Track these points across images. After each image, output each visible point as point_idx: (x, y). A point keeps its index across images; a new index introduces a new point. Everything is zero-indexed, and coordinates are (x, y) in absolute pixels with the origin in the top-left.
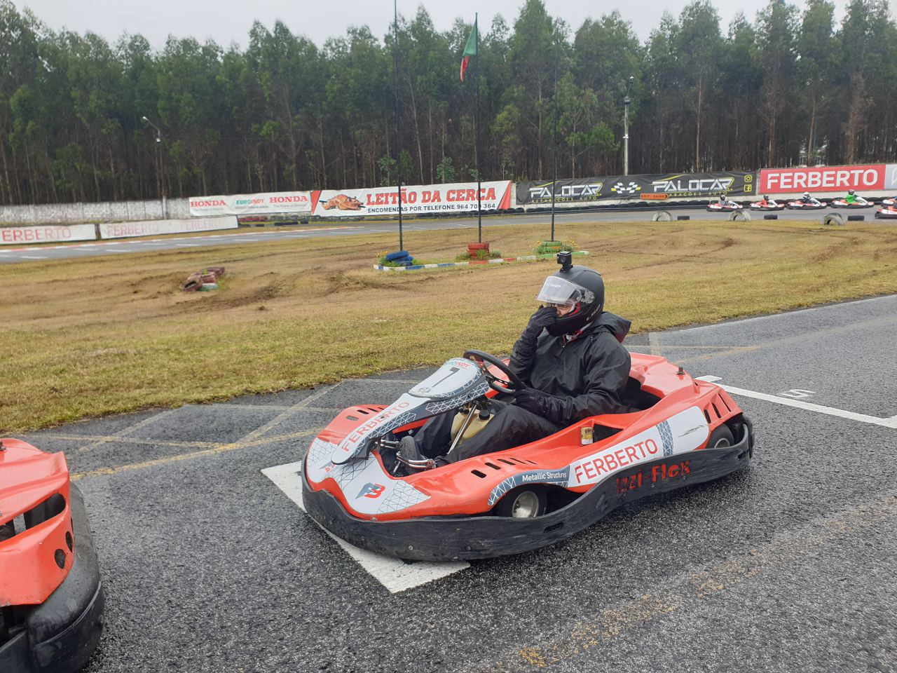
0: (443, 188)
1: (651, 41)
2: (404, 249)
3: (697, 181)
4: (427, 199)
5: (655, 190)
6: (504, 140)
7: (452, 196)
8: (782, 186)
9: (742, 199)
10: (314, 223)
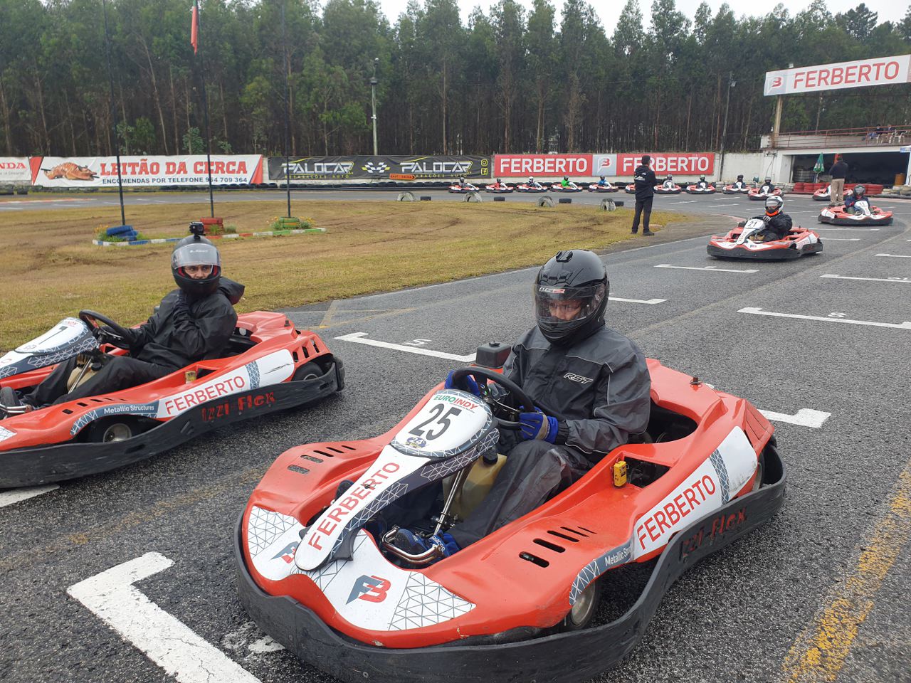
0: (190, 160)
1: (399, 23)
2: (127, 224)
3: (441, 163)
4: (171, 170)
5: (403, 170)
6: (254, 113)
7: (199, 168)
8: (513, 171)
9: (479, 181)
10: (36, 193)
